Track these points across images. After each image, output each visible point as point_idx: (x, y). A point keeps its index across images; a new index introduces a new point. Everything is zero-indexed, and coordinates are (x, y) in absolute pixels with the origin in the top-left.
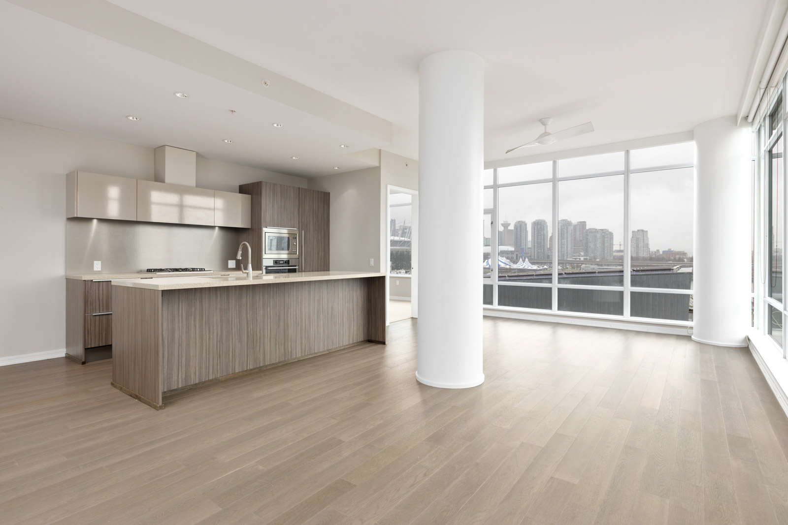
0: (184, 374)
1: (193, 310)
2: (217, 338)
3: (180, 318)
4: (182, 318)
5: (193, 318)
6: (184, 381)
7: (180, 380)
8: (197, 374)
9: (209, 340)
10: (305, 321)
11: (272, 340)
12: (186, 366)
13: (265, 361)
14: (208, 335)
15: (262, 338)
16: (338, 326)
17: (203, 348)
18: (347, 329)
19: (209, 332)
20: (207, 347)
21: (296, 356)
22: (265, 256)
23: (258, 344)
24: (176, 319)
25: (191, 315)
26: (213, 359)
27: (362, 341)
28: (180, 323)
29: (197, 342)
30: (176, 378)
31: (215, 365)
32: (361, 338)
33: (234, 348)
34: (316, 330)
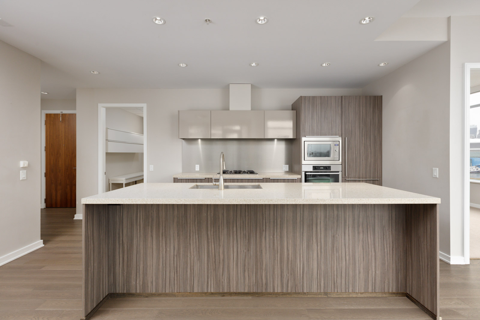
0: (142, 281)
1: (150, 220)
2: (174, 252)
3: (138, 227)
4: (140, 227)
5: (150, 228)
6: (141, 287)
7: (138, 285)
8: (154, 284)
9: (166, 252)
10: (288, 250)
11: (239, 264)
12: (143, 274)
13: (230, 288)
14: (164, 248)
15: (226, 260)
16: (344, 263)
17: (159, 259)
18: (362, 270)
19: (166, 244)
20: (164, 259)
21: (274, 289)
22: (303, 162)
23: (221, 267)
24: (134, 228)
25: (148, 225)
26: (170, 273)
27: (393, 293)
28: (138, 231)
29: (154, 252)
30: (134, 283)
31: (172, 279)
32: (393, 288)
33: (192, 265)
34: (305, 262)
